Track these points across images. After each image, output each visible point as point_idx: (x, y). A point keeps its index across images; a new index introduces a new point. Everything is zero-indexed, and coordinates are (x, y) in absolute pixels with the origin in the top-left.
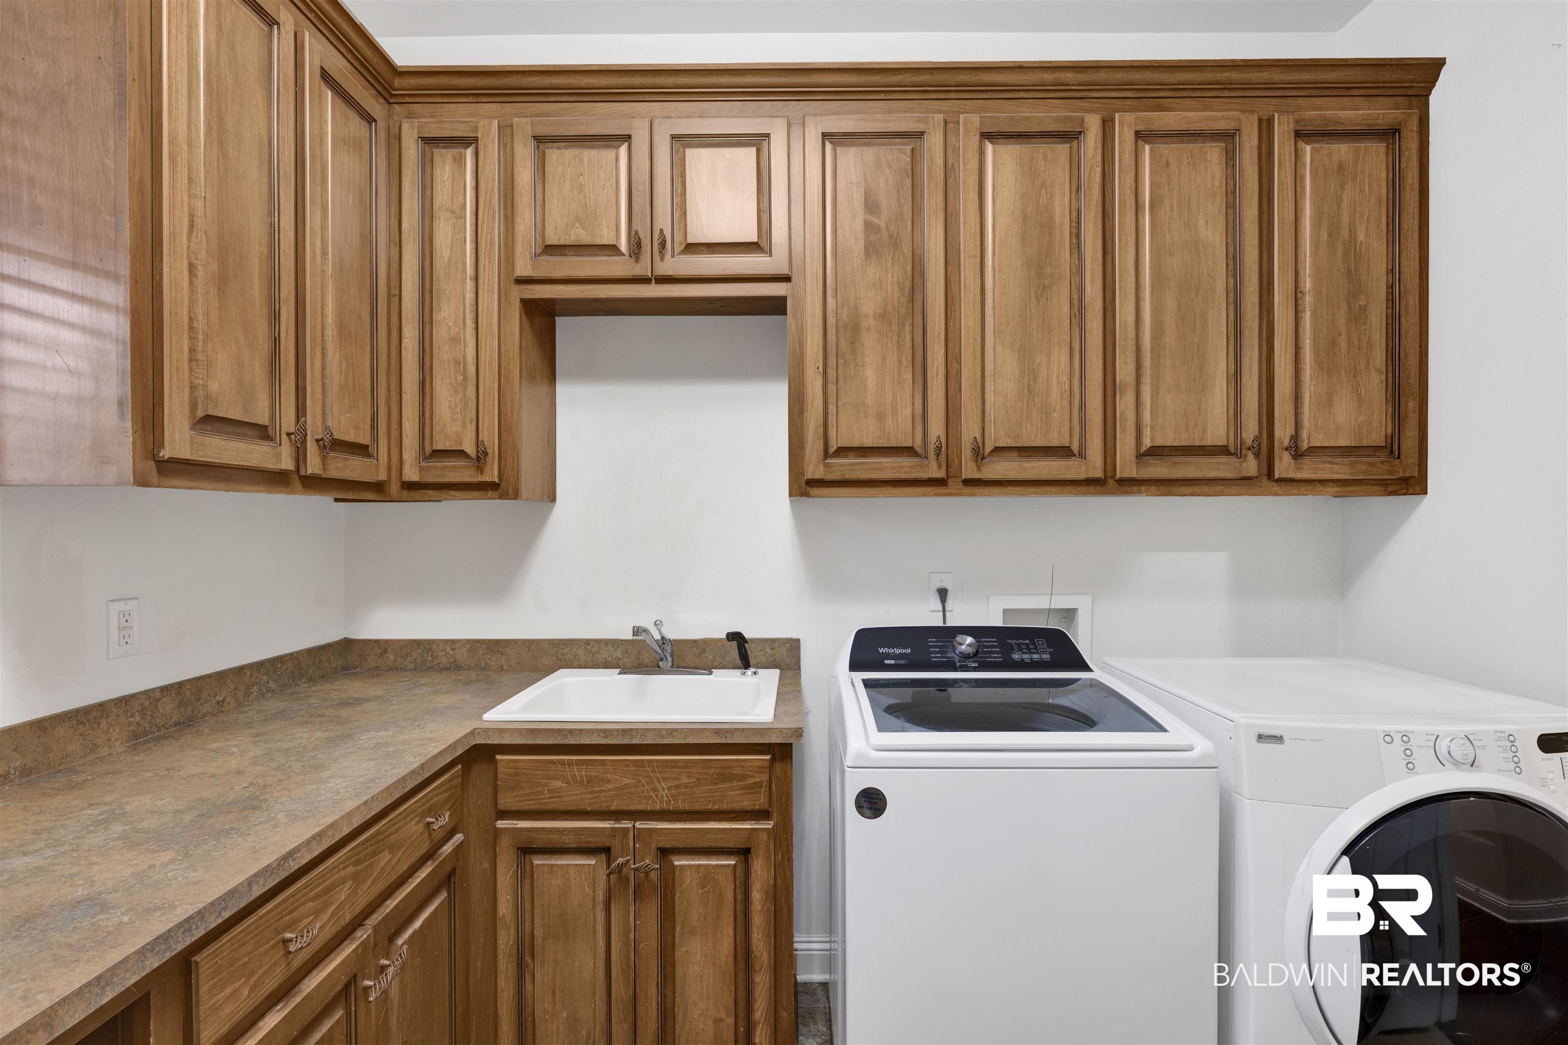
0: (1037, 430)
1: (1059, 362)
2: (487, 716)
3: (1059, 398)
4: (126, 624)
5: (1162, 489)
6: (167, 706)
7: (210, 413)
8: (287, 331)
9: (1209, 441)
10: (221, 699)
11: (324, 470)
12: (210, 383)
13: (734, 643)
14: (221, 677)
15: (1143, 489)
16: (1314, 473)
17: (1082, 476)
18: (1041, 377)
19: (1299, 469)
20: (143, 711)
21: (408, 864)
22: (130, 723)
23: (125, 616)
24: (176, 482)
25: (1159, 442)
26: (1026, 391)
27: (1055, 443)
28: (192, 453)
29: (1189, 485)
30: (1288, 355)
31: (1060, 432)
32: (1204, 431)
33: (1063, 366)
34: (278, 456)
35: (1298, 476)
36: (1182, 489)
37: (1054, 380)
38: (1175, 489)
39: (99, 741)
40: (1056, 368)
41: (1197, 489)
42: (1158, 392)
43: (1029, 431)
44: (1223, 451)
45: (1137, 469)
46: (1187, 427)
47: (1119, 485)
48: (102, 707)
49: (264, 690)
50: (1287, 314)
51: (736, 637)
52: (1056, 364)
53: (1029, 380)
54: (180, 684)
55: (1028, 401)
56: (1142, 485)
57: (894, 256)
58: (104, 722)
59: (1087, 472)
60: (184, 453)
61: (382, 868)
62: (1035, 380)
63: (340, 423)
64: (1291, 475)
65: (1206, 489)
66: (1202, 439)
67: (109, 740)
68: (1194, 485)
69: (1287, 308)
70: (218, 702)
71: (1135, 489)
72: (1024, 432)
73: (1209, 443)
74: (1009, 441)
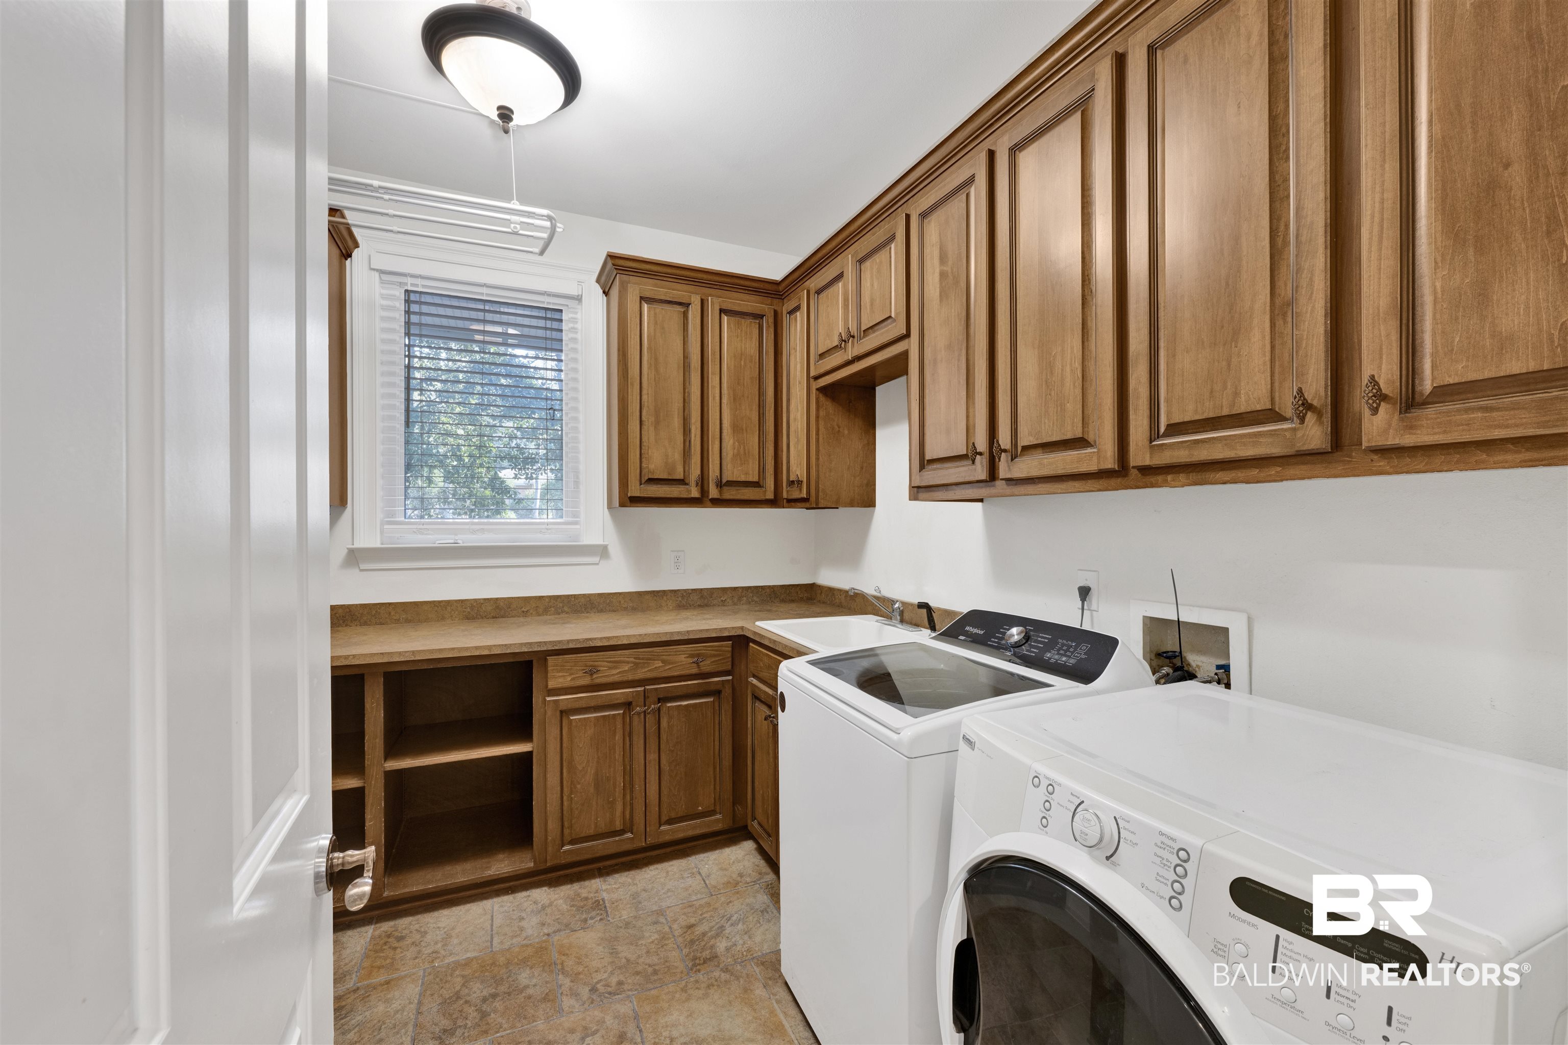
0: (1053, 424)
1: (1072, 348)
2: (758, 623)
3: (1072, 386)
4: (677, 561)
5: (1193, 476)
6: (695, 597)
7: (650, 477)
8: (695, 437)
9: (1242, 406)
10: (724, 599)
11: (721, 496)
12: (650, 466)
13: (924, 611)
14: (724, 590)
15: (1169, 478)
16: (1445, 432)
17: (1093, 467)
18: (1057, 368)
19: (1411, 428)
20: (683, 597)
21: (678, 673)
22: (677, 600)
23: (678, 558)
24: (639, 505)
25: (1176, 419)
26: (1044, 386)
27: (1069, 436)
28: (640, 494)
29: (1230, 469)
30: (1385, 243)
31: (1073, 423)
32: (1236, 394)
33: (1075, 351)
34: (689, 492)
35: (1409, 440)
36: (1220, 475)
37: (1068, 369)
38: (1212, 476)
39: (663, 605)
40: (1069, 355)
41: (1241, 474)
42: (1174, 356)
43: (1047, 427)
44: (1271, 415)
45: (1151, 454)
46: (1212, 392)
47: (1143, 475)
48: (664, 592)
49: (750, 600)
50: (1383, 175)
51: (924, 606)
52: (1069, 351)
53: (1047, 374)
54: (702, 590)
55: (1046, 396)
56: (1168, 473)
57: (955, 293)
58: (665, 597)
59: (1099, 463)
60: (637, 494)
61: (656, 667)
62: (1052, 373)
63: (733, 473)
64: (1393, 439)
65: (1255, 472)
66: (1233, 404)
67: (667, 605)
68: (1245, 467)
69: (1383, 166)
70: (722, 601)
71: (1160, 478)
72: (1043, 428)
73: (1243, 409)
74: (1031, 439)
